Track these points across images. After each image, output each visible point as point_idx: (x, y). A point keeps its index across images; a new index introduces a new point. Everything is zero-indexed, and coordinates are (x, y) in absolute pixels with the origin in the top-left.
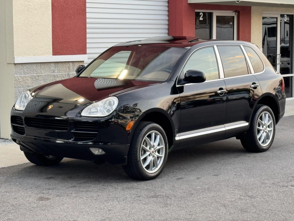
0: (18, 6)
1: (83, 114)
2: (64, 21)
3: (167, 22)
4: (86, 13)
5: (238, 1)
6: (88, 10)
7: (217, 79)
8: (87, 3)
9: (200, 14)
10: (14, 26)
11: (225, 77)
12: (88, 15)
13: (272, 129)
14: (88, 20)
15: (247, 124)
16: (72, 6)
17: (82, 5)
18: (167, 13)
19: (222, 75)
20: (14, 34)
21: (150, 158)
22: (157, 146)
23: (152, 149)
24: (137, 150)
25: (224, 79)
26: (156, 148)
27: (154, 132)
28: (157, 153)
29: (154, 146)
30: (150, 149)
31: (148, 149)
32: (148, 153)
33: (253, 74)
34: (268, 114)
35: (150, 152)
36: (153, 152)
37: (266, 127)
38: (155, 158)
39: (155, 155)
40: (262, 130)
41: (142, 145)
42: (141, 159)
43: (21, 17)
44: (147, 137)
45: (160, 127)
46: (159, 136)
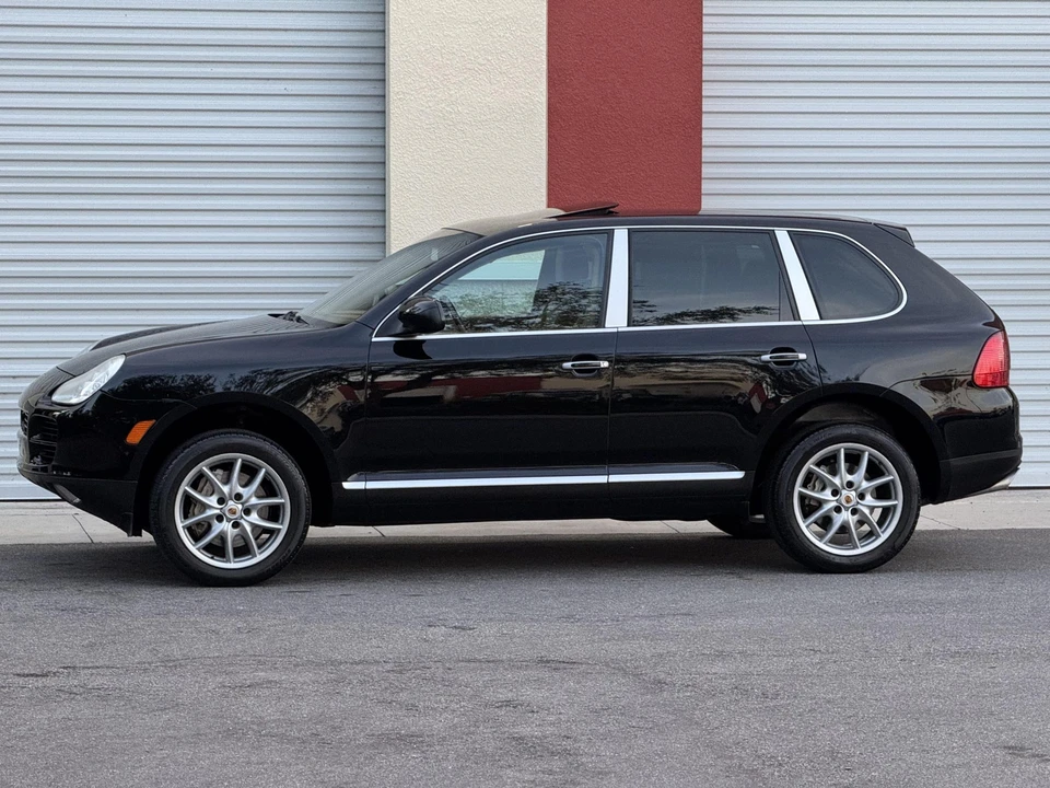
0: (410, 117)
1: (55, 398)
4: (700, 130)
6: (706, 121)
8: (704, 99)
11: (628, 326)
12: (707, 138)
13: (899, 503)
14: (706, 154)
15: (738, 475)
19: (617, 320)
21: (218, 528)
22: (250, 497)
23: (231, 503)
24: (159, 499)
25: (620, 330)
26: (247, 501)
27: (240, 459)
28: (254, 517)
29: (238, 497)
30: (221, 501)
31: (213, 501)
32: (209, 513)
33: (805, 323)
34: (868, 452)
35: (218, 512)
36: (233, 512)
37: (854, 493)
38: (244, 530)
39: (242, 521)
40: (827, 501)
41: (185, 487)
42: (180, 524)
43: (423, 148)
44: (212, 469)
45: (267, 446)
46: (264, 470)
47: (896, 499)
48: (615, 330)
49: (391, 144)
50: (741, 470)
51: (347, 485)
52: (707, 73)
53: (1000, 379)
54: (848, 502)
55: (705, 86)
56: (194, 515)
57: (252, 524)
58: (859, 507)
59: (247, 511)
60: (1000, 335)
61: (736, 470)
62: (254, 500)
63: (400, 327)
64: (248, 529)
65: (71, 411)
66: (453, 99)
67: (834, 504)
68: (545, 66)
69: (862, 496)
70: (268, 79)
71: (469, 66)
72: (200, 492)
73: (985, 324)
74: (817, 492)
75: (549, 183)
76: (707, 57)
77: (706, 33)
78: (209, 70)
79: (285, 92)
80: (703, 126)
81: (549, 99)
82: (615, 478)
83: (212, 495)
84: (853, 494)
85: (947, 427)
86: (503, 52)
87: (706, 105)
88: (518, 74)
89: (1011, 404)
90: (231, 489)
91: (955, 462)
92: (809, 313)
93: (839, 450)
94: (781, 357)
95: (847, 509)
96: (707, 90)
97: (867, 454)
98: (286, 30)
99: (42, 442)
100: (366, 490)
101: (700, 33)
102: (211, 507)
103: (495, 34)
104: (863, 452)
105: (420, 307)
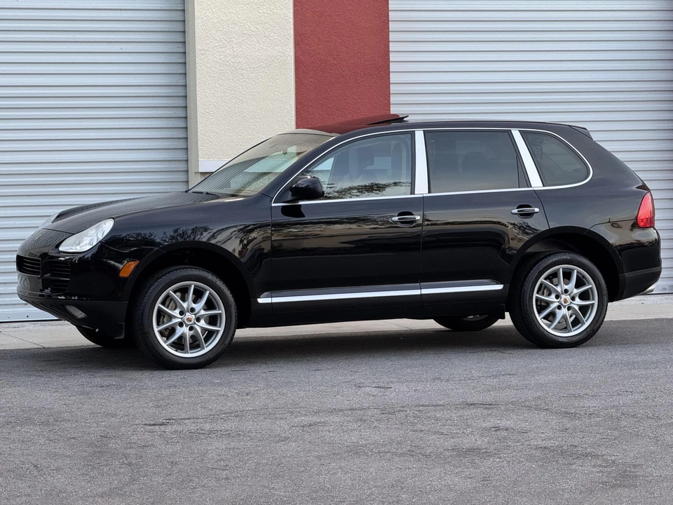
0: (209, 65)
1: (61, 249)
2: (329, 90)
4: (389, 73)
6: (393, 67)
7: (405, 194)
11: (429, 192)
13: (596, 302)
15: (500, 287)
19: (422, 189)
21: (180, 331)
22: (200, 310)
23: (188, 314)
24: (142, 313)
25: (424, 195)
26: (197, 313)
27: (193, 285)
28: (203, 323)
29: (192, 310)
30: (182, 313)
31: (176, 313)
32: (174, 321)
33: (535, 189)
34: (576, 270)
35: (180, 320)
36: (189, 320)
37: (568, 296)
38: (197, 331)
39: (195, 326)
40: (552, 302)
41: (158, 304)
42: (156, 329)
43: (217, 86)
44: (175, 292)
45: (210, 277)
46: (208, 292)
47: (593, 299)
48: (422, 196)
49: (197, 83)
50: (501, 284)
51: (260, 301)
52: (392, 36)
53: (650, 223)
54: (565, 302)
55: (391, 44)
56: (163, 323)
57: (202, 328)
58: (572, 305)
59: (198, 320)
60: (649, 194)
61: (498, 284)
62: (203, 312)
63: (289, 196)
64: (199, 330)
65: (77, 257)
66: (236, 53)
67: (557, 304)
68: (292, 32)
69: (573, 299)
70: (110, 42)
71: (245, 32)
72: (167, 307)
73: (637, 188)
74: (546, 296)
75: (297, 108)
76: (392, 26)
77: (392, 11)
78: (72, 36)
79: (121, 51)
80: (391, 70)
81: (296, 53)
82: (425, 291)
83: (175, 309)
84: (568, 298)
85: (623, 253)
86: (267, 23)
87: (392, 57)
88: (276, 37)
89: (657, 238)
90: (188, 305)
91: (628, 275)
92: (536, 183)
93: (559, 270)
94: (522, 211)
95: (565, 307)
96: (392, 47)
97: (576, 271)
98: (121, 10)
99: (54, 278)
100: (272, 303)
101: (387, 11)
102: (175, 317)
103: (261, 11)
104: (573, 270)
105: (302, 183)
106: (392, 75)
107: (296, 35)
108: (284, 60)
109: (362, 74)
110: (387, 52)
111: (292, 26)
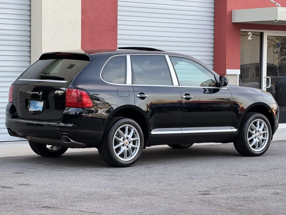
0: (47, 22)
2: (94, 36)
3: (212, 41)
4: (117, 29)
5: (276, 20)
6: (119, 27)
8: (118, 21)
9: (249, 34)
10: (43, 39)
12: (119, 32)
14: (119, 37)
16: (102, 23)
17: (114, 22)
18: (213, 32)
20: (42, 47)
43: (50, 31)
49: (42, 30)
52: (119, 13)
66: (58, 17)
71: (62, 7)
75: (82, 44)
77: (119, 1)
87: (119, 22)
88: (74, 10)
96: (119, 18)
106: (118, 31)
107: (82, 10)
108: (77, 21)
109: (107, 29)
110: (116, 20)
111: (81, 5)
